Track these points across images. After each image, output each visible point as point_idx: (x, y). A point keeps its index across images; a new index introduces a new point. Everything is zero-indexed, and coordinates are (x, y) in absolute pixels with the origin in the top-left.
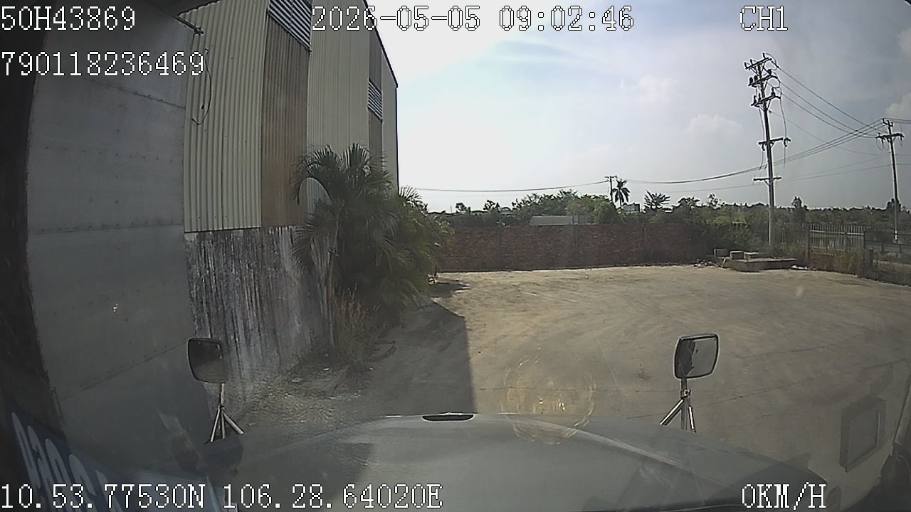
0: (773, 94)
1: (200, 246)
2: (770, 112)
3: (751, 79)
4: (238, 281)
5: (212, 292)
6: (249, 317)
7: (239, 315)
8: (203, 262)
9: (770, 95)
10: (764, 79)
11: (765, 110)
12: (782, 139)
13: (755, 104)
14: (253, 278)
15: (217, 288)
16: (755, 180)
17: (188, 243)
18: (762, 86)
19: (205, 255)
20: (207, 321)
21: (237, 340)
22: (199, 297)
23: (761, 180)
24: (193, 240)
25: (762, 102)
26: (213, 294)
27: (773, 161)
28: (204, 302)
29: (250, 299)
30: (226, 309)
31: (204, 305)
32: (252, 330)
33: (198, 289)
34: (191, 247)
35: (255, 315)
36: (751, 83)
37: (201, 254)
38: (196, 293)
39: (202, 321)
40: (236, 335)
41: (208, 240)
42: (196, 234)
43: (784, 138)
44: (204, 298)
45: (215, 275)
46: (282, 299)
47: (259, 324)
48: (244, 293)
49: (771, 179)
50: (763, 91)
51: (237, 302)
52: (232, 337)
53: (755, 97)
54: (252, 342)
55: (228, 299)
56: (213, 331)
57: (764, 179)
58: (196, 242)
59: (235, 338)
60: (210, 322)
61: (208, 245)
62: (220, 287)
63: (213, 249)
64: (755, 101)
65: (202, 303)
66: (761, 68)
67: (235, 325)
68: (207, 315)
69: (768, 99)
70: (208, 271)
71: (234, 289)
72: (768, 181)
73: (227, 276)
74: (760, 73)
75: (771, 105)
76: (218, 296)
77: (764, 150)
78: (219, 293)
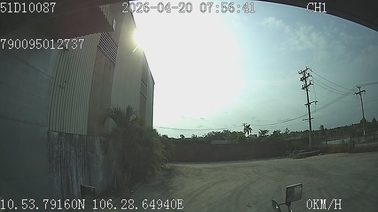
0: (310, 83)
1: (59, 138)
2: (309, 91)
3: (301, 78)
4: (75, 156)
5: (62, 158)
6: (78, 171)
7: (74, 169)
8: (60, 145)
9: (309, 84)
10: (306, 78)
11: (307, 91)
12: (314, 102)
13: (303, 88)
14: (81, 155)
15: (65, 157)
16: (303, 120)
17: (54, 136)
18: (306, 81)
19: (61, 142)
20: (60, 168)
21: (72, 179)
22: (57, 159)
23: (306, 120)
24: (56, 135)
25: (306, 87)
26: (63, 158)
27: (311, 112)
28: (59, 161)
29: (79, 164)
30: (68, 166)
31: (59, 162)
32: (80, 176)
33: (57, 155)
34: (55, 137)
35: (81, 171)
36: (301, 80)
37: (59, 141)
38: (56, 157)
39: (57, 168)
40: (72, 177)
41: (63, 136)
42: (58, 133)
43: (315, 101)
44: (59, 159)
45: (65, 151)
46: (94, 166)
47: (83, 174)
48: (77, 161)
49: (310, 119)
50: (306, 82)
51: (74, 164)
52: (70, 178)
53: (303, 86)
54: (79, 181)
55: (70, 162)
56: (62, 173)
57: (307, 119)
58: (58, 136)
59: (72, 178)
60: (61, 169)
61: (63, 138)
62: (67, 156)
63: (65, 140)
64: (303, 87)
65: (58, 161)
66: (305, 73)
67: (72, 173)
68: (59, 166)
69: (308, 86)
70: (62, 149)
71: (72, 158)
72: (309, 120)
73: (70, 152)
74: (305, 75)
75: (309, 88)
76: (65, 160)
77: (307, 107)
78: (66, 159)
